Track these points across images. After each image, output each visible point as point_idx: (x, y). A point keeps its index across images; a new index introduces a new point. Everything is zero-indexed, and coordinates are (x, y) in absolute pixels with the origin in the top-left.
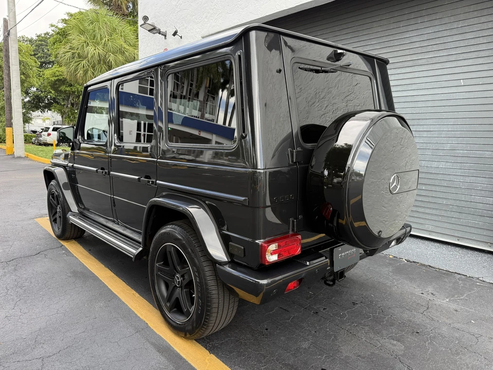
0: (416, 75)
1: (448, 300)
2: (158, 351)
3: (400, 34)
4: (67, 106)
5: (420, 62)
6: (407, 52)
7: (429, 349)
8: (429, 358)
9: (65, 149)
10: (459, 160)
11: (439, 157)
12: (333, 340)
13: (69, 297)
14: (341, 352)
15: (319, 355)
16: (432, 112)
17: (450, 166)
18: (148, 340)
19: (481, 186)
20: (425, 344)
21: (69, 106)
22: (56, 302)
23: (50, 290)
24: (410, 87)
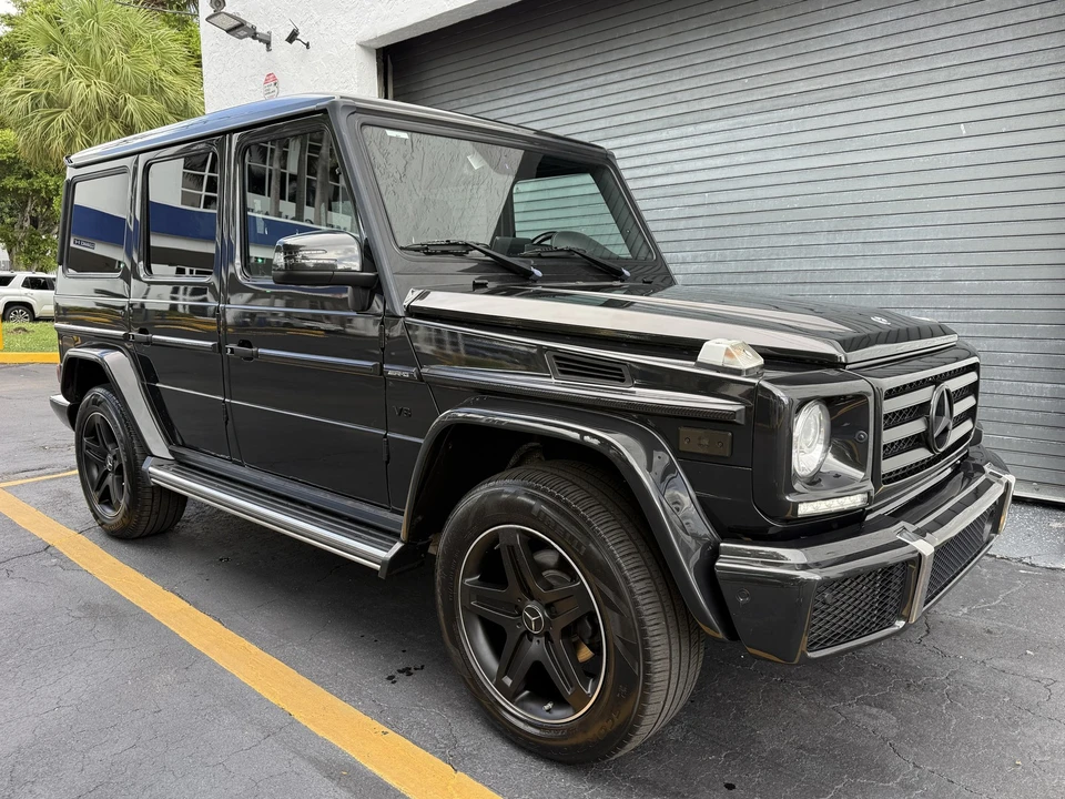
0: (861, 116)
1: (965, 610)
2: (329, 777)
3: (820, 27)
4: (22, 227)
5: (869, 87)
6: (838, 66)
7: (950, 720)
8: (956, 740)
9: (23, 326)
10: (963, 302)
11: (919, 298)
12: (736, 718)
13: (84, 665)
14: (760, 742)
15: (712, 753)
16: (899, 198)
17: (942, 316)
18: (298, 753)
19: (1012, 358)
20: (939, 709)
21: (27, 224)
22: (51, 680)
23: (33, 653)
24: (848, 145)
